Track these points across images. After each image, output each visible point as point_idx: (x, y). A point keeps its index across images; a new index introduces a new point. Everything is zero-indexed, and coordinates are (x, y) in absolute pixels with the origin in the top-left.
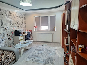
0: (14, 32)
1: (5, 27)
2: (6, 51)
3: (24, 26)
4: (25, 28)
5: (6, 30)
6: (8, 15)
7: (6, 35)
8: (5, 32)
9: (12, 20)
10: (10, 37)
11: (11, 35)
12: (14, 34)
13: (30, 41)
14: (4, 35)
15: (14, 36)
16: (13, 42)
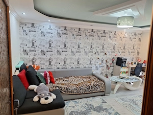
0: (116, 59)
1: (106, 51)
2: (98, 79)
3: (136, 53)
4: (138, 56)
5: (105, 56)
6: (112, 37)
7: (104, 61)
8: (105, 58)
9: (116, 43)
10: (109, 65)
11: (111, 62)
12: (115, 61)
13: (136, 79)
14: (102, 61)
15: (115, 64)
16: (112, 72)
